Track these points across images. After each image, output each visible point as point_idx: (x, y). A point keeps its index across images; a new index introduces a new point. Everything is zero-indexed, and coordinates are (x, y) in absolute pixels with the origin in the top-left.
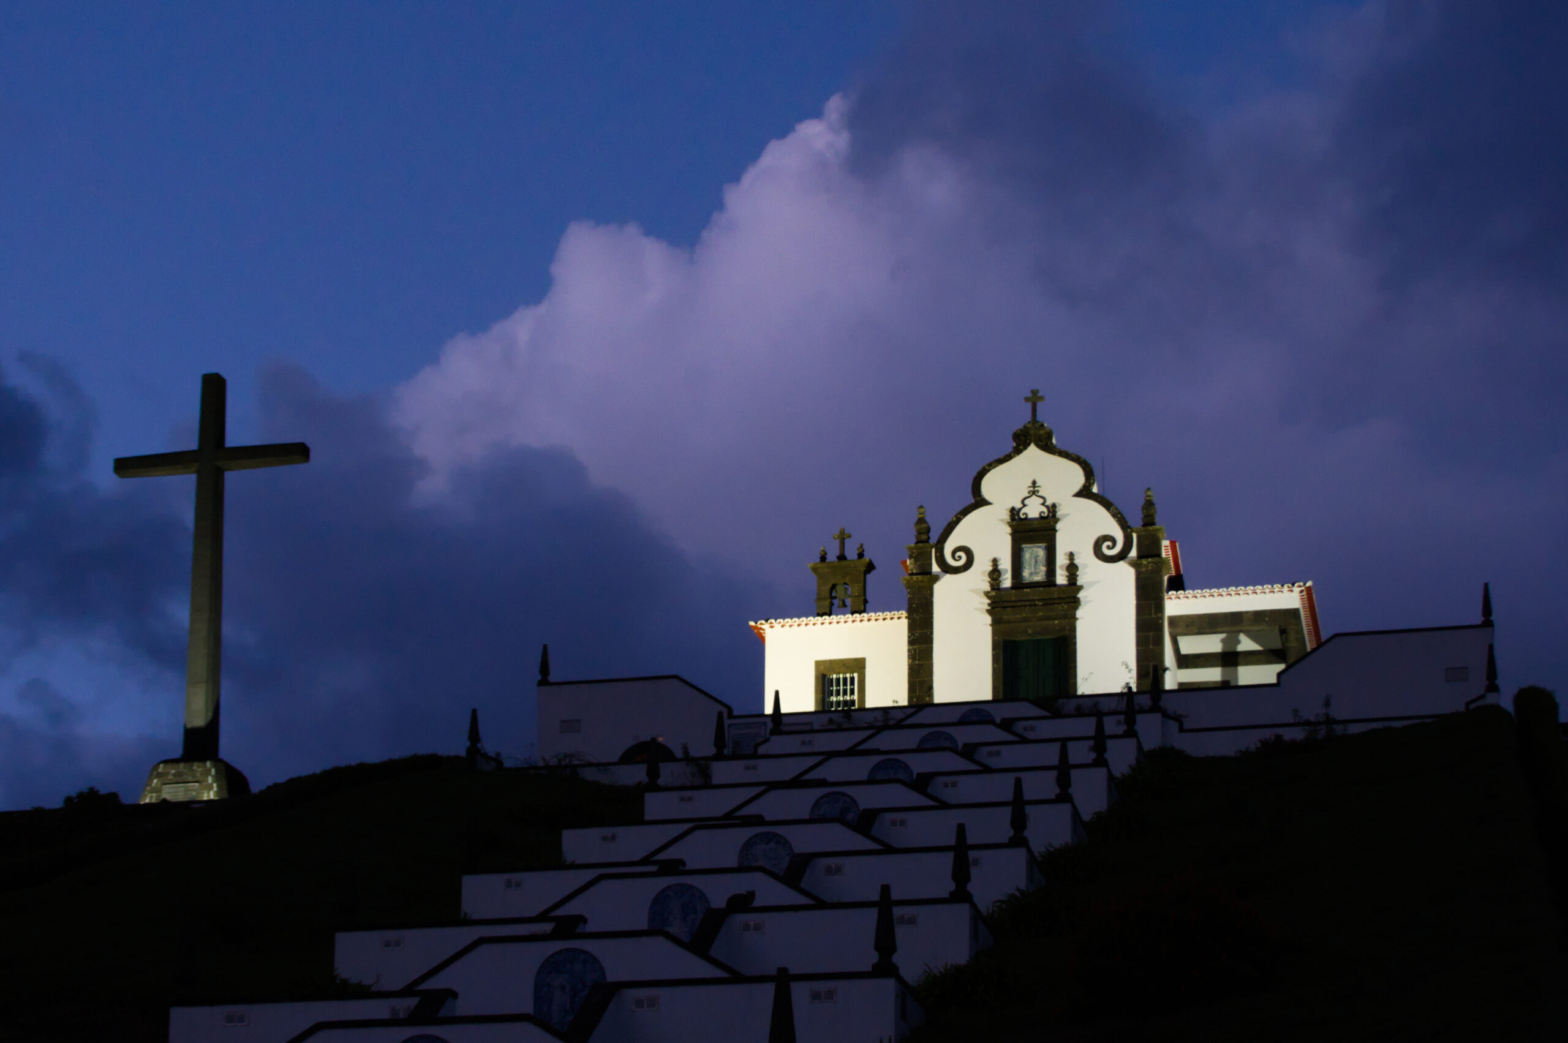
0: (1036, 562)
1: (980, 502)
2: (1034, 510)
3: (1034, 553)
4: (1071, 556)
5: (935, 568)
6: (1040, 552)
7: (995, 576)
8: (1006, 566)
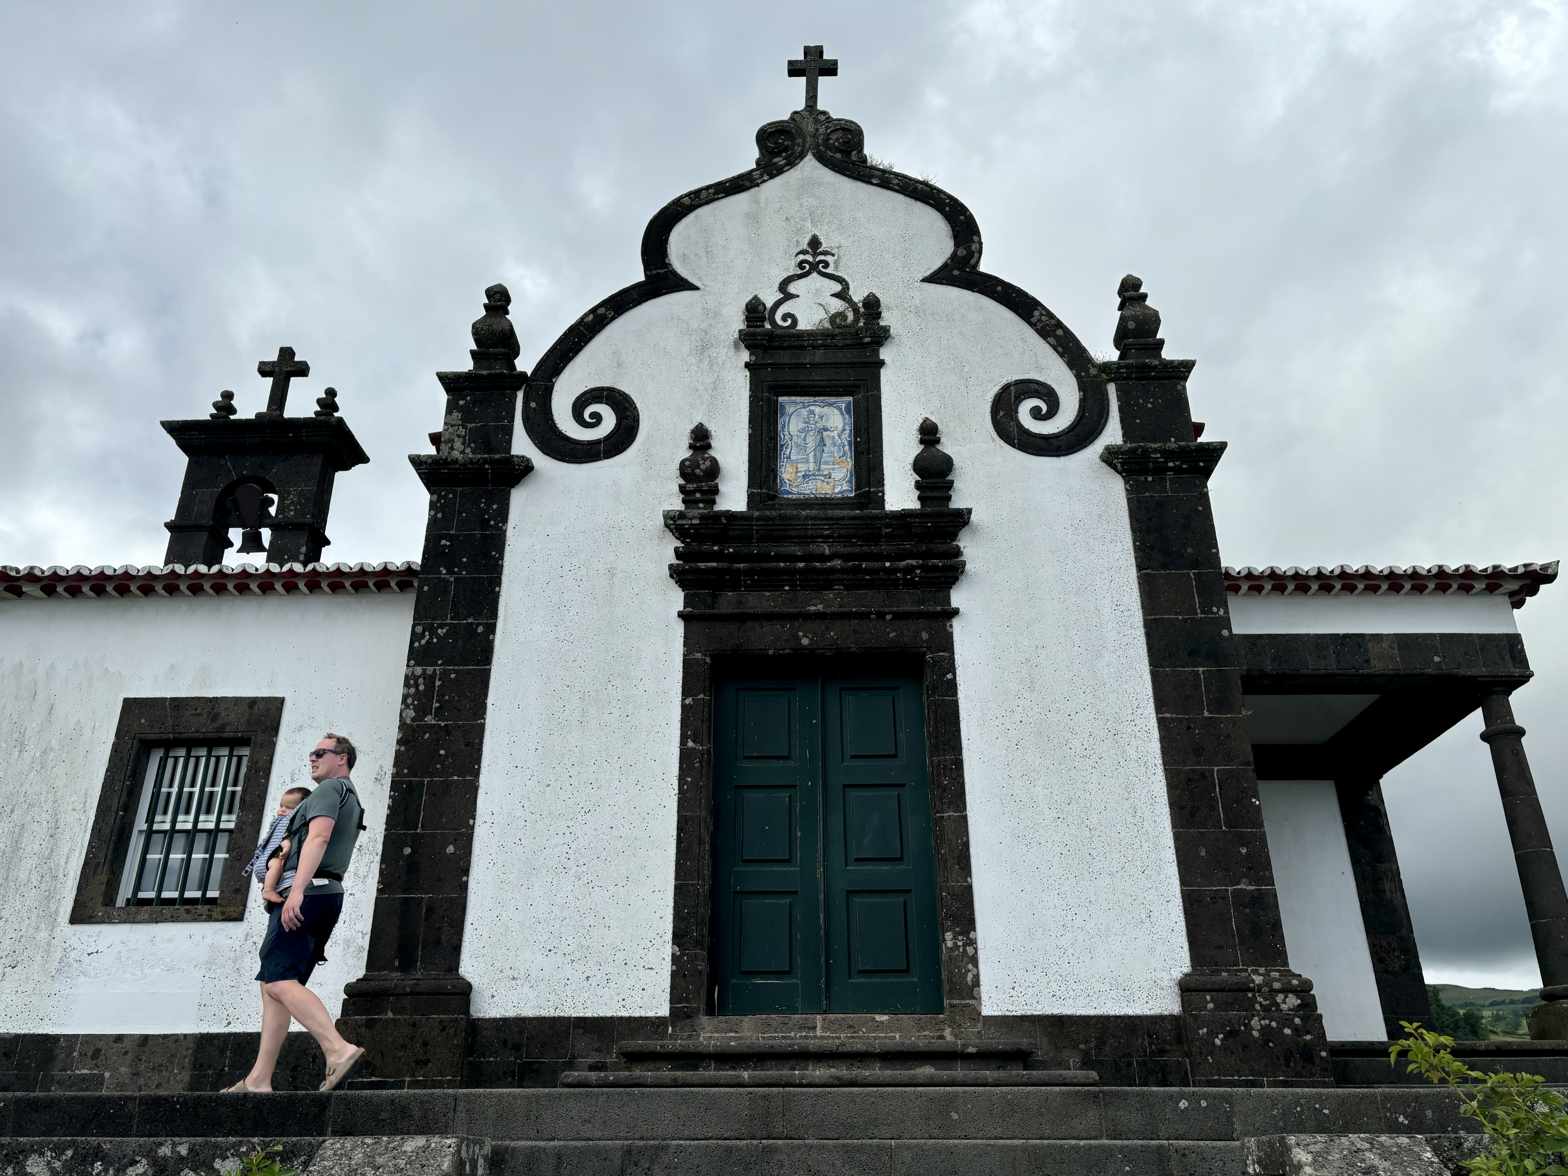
1: (666, 283)
2: (814, 309)
3: (817, 421)
4: (928, 432)
5: (523, 443)
6: (835, 418)
7: (700, 474)
8: (730, 451)
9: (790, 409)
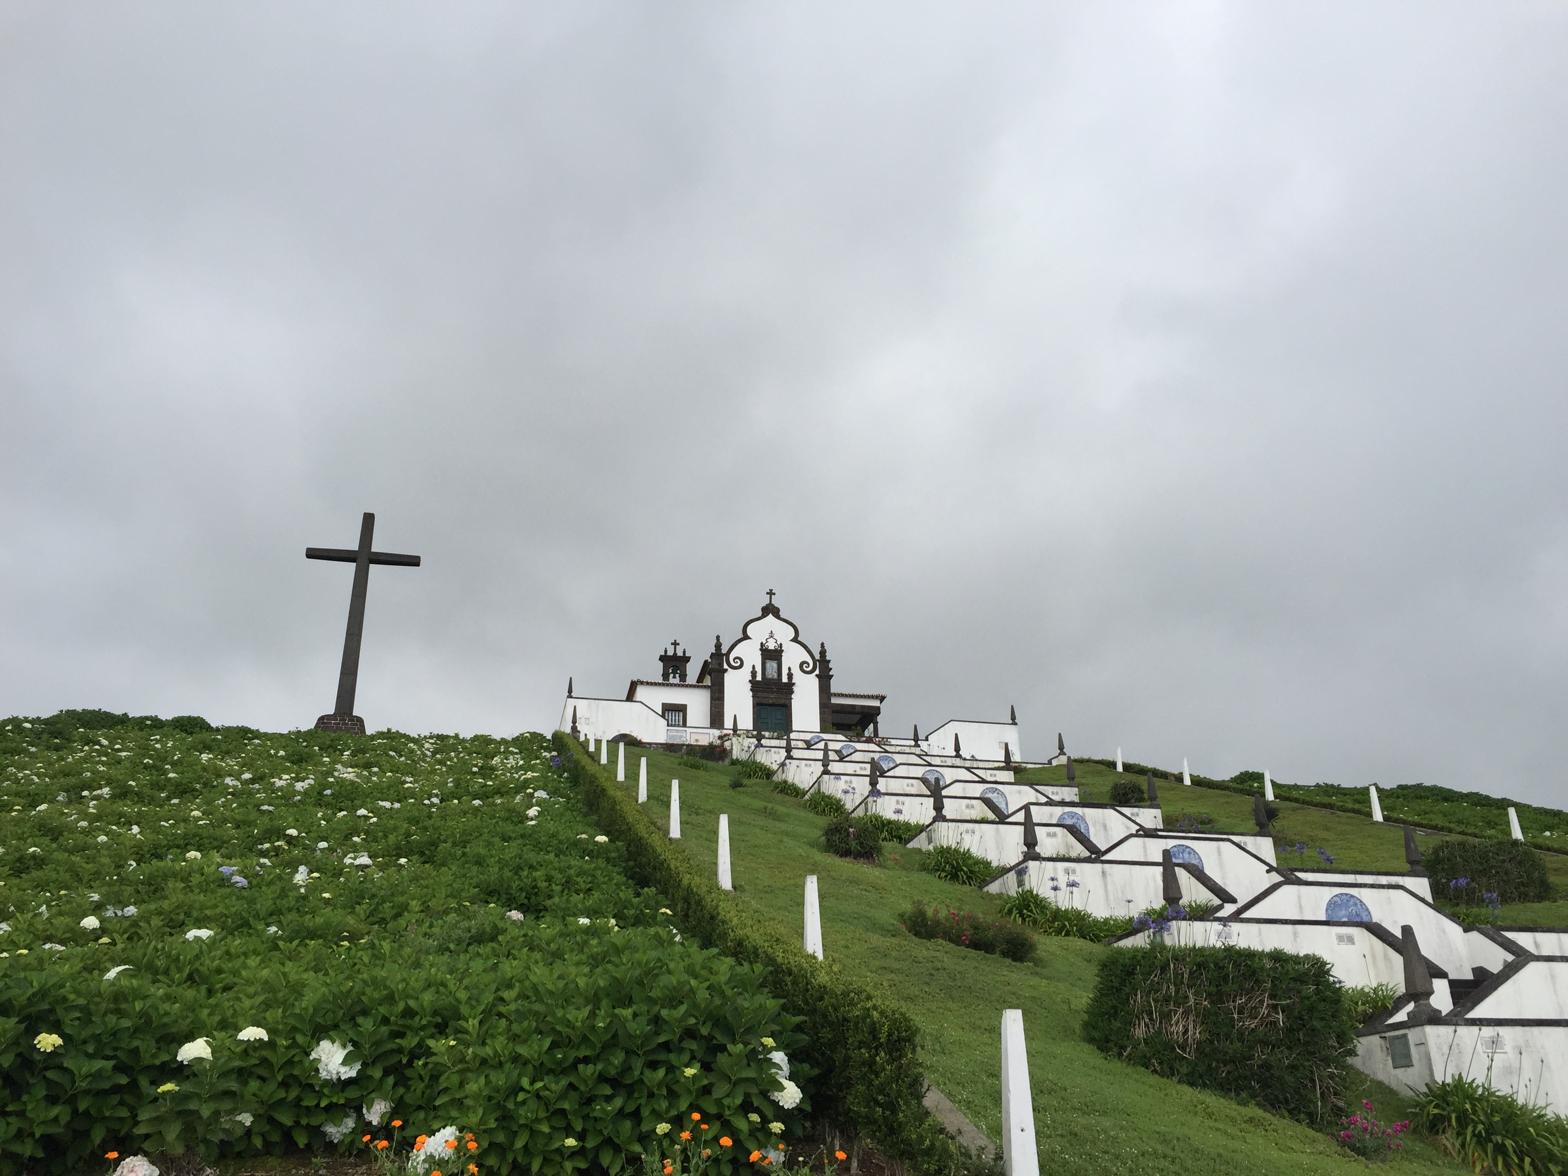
0: (773, 669)
1: (746, 637)
2: (771, 645)
3: (772, 665)
4: (789, 669)
5: (726, 666)
6: (774, 665)
7: (754, 673)
8: (759, 669)
9: (767, 663)
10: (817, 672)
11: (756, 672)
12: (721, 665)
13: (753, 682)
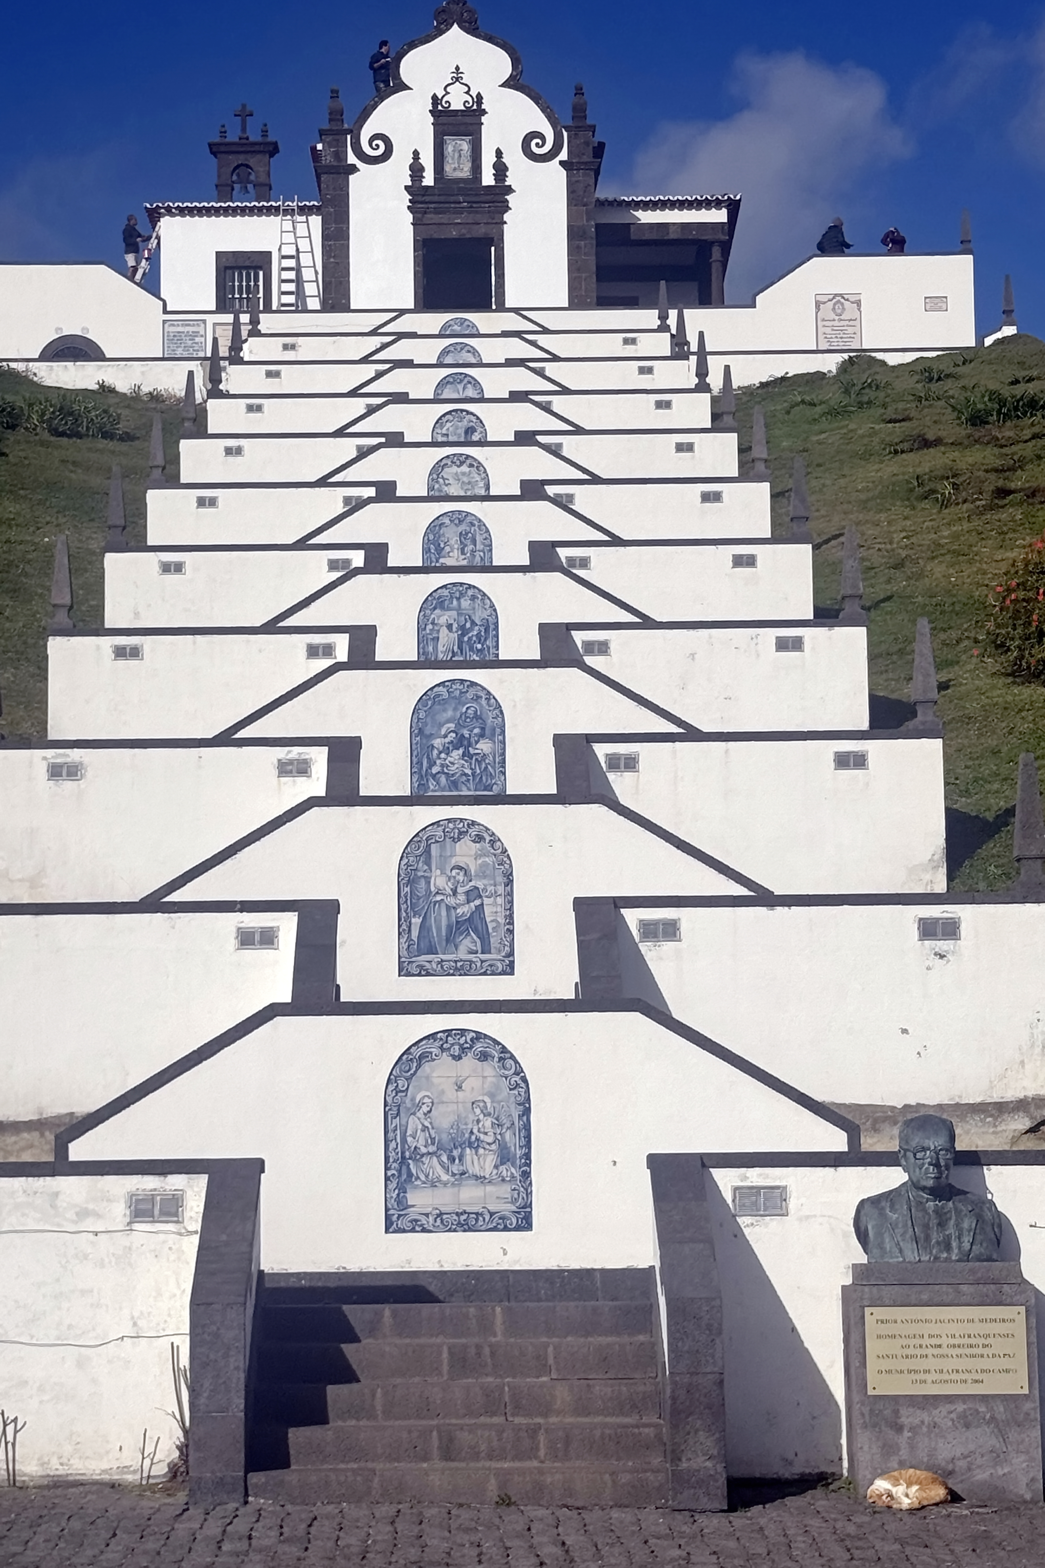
0: (460, 156)
2: (457, 100)
3: (458, 148)
4: (499, 153)
5: (352, 159)
6: (465, 145)
7: (416, 170)
8: (427, 161)
9: (448, 142)
10: (564, 155)
11: (422, 169)
12: (341, 156)
13: (416, 191)
